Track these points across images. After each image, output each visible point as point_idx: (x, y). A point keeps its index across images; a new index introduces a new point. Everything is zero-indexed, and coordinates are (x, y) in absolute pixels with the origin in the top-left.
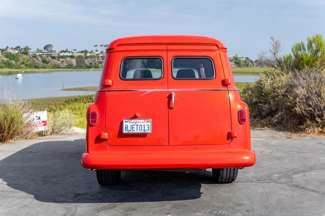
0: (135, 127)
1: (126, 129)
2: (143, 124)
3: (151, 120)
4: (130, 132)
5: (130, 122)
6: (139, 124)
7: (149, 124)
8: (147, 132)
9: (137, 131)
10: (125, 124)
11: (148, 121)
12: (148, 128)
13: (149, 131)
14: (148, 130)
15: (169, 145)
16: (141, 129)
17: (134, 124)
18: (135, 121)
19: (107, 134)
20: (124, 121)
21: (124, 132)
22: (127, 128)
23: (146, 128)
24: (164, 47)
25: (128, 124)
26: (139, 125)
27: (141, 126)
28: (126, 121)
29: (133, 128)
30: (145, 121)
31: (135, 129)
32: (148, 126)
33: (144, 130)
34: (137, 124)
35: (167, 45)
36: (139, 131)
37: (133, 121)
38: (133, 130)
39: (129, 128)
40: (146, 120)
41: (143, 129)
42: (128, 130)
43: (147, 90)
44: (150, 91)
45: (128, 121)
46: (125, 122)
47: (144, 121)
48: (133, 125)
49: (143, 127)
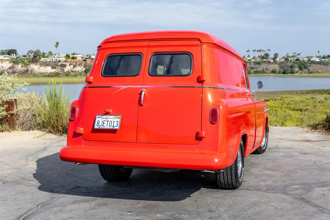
0: (106, 122)
2: (113, 120)
3: (120, 116)
4: (100, 127)
5: (102, 118)
6: (109, 120)
7: (119, 120)
8: (115, 128)
9: (107, 127)
10: (97, 119)
11: (117, 117)
12: (117, 124)
13: (117, 128)
14: (117, 126)
15: (136, 143)
16: (110, 125)
17: (105, 120)
18: (107, 116)
19: (82, 129)
21: (96, 127)
22: (99, 123)
23: (115, 124)
24: (146, 43)
25: (100, 119)
27: (111, 122)
28: (99, 116)
29: (104, 123)
30: (115, 117)
31: (105, 125)
32: (117, 122)
33: (113, 126)
34: (108, 120)
35: (149, 41)
36: (108, 127)
37: (104, 117)
38: (103, 126)
39: (100, 124)
40: (116, 116)
41: (112, 125)
42: (99, 126)
43: (122, 87)
44: (124, 87)
45: (100, 116)
46: (98, 117)
47: (114, 117)
49: (113, 123)
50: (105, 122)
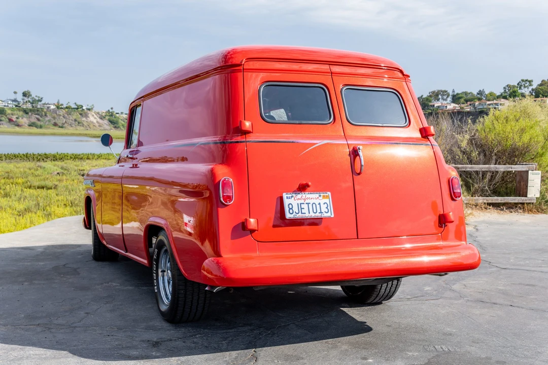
0: (305, 206)
1: (291, 211)
2: (317, 202)
3: (329, 193)
4: (297, 215)
5: (296, 198)
6: (311, 201)
7: (327, 201)
8: (326, 215)
9: (310, 215)
10: (286, 202)
11: (324, 196)
12: (327, 208)
13: (329, 215)
14: (327, 211)
15: (358, 238)
16: (315, 211)
17: (302, 201)
18: (304, 195)
19: (254, 221)
20: (285, 196)
21: (288, 216)
22: (292, 209)
23: (324, 209)
24: (326, 67)
25: (292, 201)
26: (311, 204)
27: (314, 205)
28: (289, 196)
29: (301, 209)
30: (320, 196)
31: (305, 211)
32: (326, 205)
33: (321, 212)
34: (307, 201)
35: (329, 64)
36: (312, 215)
37: (299, 196)
38: (302, 213)
39: (295, 209)
40: (322, 195)
41: (319, 211)
42: (294, 213)
43: (315, 141)
44: (320, 142)
45: (291, 195)
46: (287, 198)
47: (317, 195)
48: (301, 204)
49: (318, 206)
50: (303, 206)
